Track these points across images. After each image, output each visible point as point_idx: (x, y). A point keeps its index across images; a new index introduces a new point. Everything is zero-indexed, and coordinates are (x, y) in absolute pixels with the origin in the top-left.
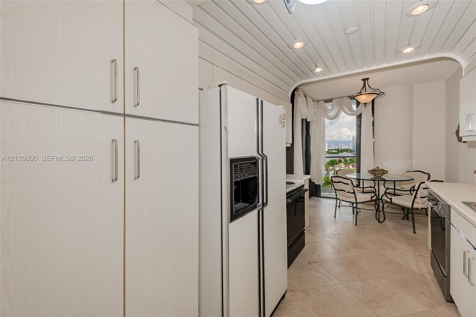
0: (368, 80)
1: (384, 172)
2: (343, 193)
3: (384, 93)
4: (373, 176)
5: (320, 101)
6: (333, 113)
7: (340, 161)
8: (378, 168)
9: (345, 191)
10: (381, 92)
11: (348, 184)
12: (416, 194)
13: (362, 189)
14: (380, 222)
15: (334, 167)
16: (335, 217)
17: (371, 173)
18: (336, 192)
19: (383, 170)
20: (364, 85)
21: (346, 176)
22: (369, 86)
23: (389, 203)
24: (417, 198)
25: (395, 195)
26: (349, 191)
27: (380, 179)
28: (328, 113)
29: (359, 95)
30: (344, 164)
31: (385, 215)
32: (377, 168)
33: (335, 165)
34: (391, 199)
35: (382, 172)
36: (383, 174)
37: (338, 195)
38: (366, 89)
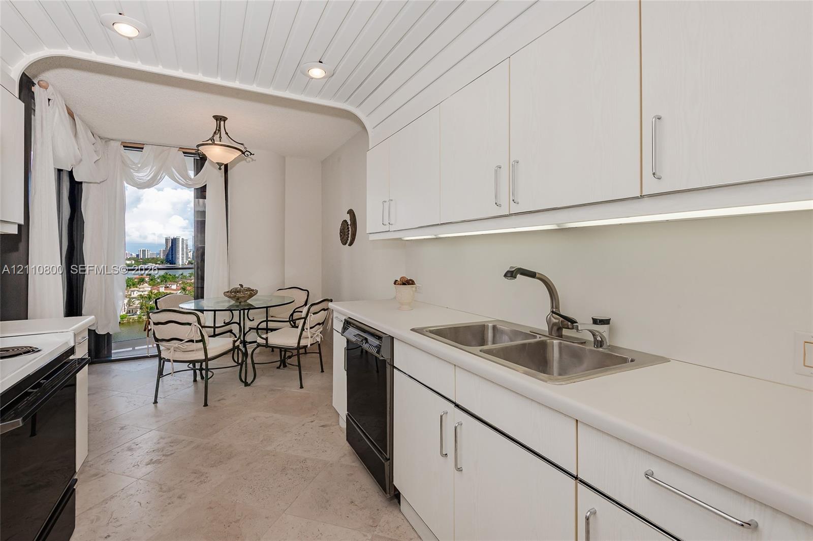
0: (224, 121)
1: (252, 293)
2: (176, 345)
3: (251, 154)
4: (233, 302)
5: (112, 140)
6: (145, 174)
7: (142, 281)
8: (241, 286)
9: (181, 340)
10: (247, 151)
11: (190, 324)
12: (304, 323)
13: (213, 329)
14: (246, 384)
15: (128, 291)
16: (156, 402)
17: (230, 297)
18: (158, 346)
19: (249, 289)
20: (218, 130)
21: (181, 306)
22: (227, 133)
23: (263, 346)
24: (305, 330)
25: (268, 330)
26: (193, 339)
27: (245, 305)
28: (132, 171)
29: (210, 144)
30: (150, 284)
31: (256, 370)
32: (239, 286)
33: (130, 288)
34: (266, 339)
35: (249, 293)
36: (251, 296)
37: (165, 350)
38: (220, 137)
